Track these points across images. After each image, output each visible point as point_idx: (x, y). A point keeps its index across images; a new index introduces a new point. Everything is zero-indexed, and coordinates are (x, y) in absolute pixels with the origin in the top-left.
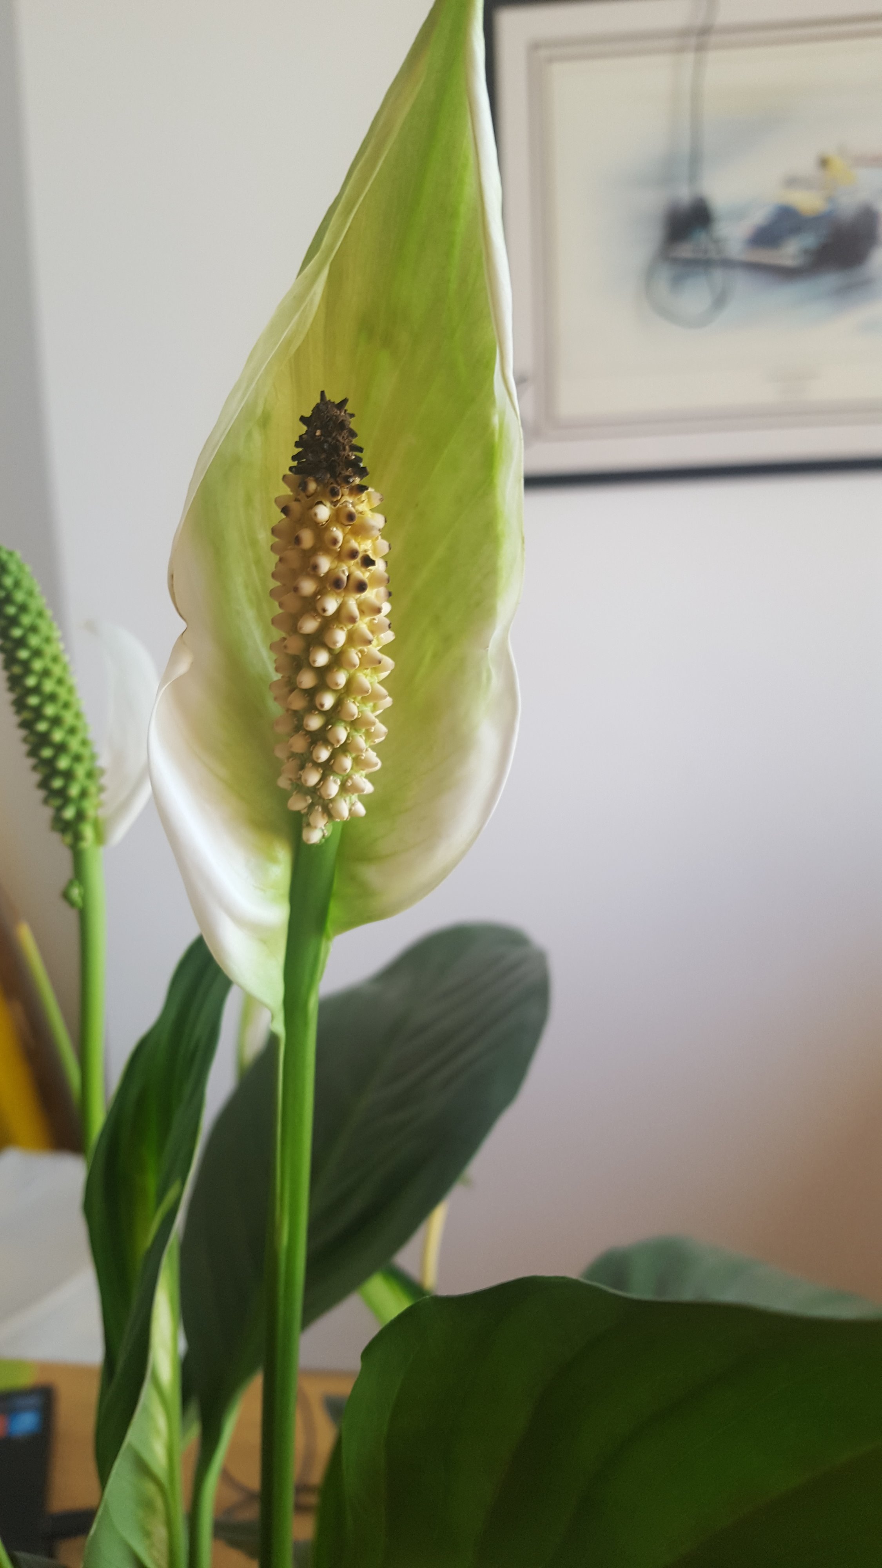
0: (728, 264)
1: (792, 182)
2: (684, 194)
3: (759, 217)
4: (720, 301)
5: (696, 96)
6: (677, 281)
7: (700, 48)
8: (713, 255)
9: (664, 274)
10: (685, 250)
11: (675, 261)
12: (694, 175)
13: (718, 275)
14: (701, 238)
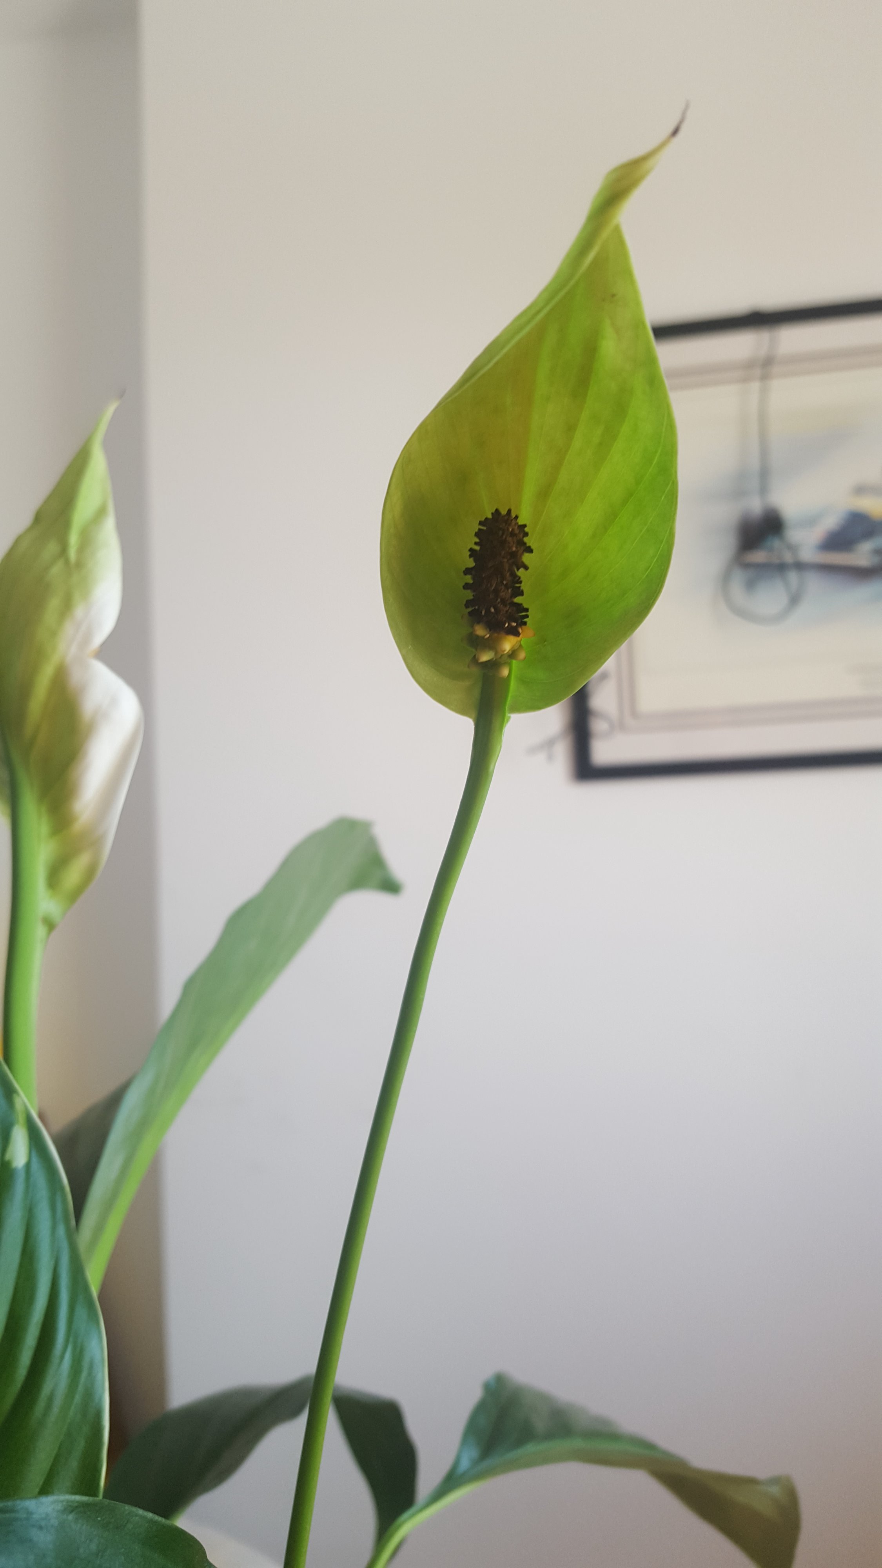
0: (800, 566)
1: (860, 490)
2: (755, 506)
3: (831, 522)
4: (795, 600)
5: (763, 418)
6: (750, 585)
7: (765, 377)
8: (788, 558)
9: (738, 578)
10: (758, 556)
11: (747, 566)
12: (764, 489)
13: (793, 576)
14: (776, 543)
